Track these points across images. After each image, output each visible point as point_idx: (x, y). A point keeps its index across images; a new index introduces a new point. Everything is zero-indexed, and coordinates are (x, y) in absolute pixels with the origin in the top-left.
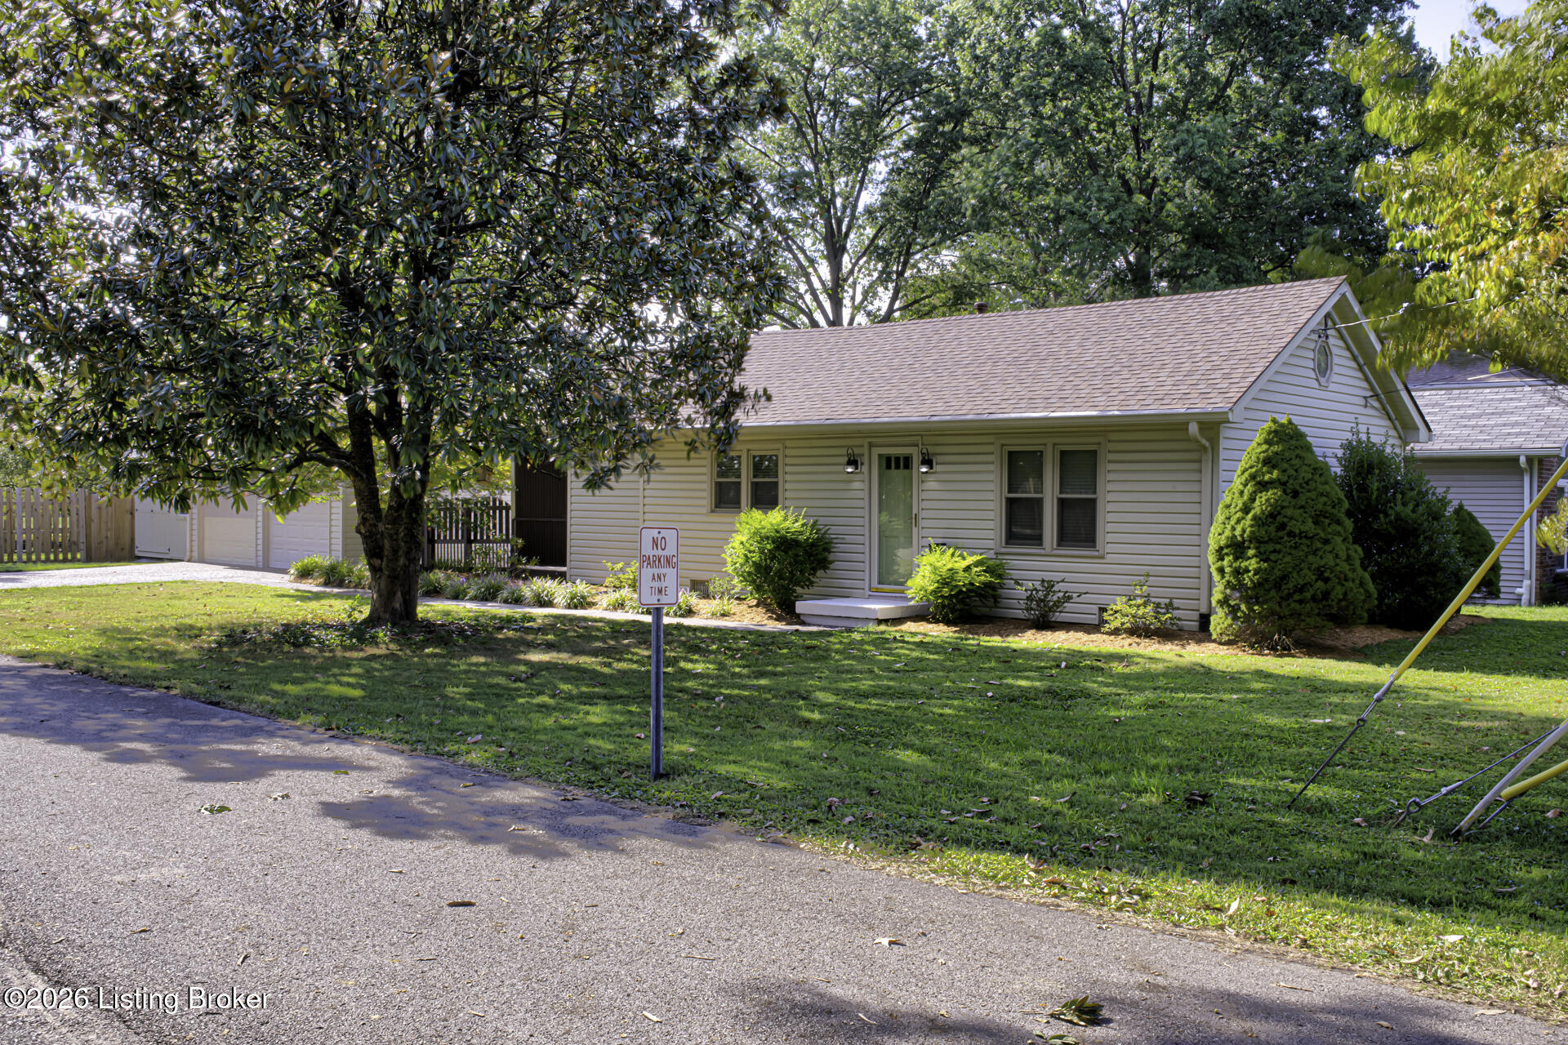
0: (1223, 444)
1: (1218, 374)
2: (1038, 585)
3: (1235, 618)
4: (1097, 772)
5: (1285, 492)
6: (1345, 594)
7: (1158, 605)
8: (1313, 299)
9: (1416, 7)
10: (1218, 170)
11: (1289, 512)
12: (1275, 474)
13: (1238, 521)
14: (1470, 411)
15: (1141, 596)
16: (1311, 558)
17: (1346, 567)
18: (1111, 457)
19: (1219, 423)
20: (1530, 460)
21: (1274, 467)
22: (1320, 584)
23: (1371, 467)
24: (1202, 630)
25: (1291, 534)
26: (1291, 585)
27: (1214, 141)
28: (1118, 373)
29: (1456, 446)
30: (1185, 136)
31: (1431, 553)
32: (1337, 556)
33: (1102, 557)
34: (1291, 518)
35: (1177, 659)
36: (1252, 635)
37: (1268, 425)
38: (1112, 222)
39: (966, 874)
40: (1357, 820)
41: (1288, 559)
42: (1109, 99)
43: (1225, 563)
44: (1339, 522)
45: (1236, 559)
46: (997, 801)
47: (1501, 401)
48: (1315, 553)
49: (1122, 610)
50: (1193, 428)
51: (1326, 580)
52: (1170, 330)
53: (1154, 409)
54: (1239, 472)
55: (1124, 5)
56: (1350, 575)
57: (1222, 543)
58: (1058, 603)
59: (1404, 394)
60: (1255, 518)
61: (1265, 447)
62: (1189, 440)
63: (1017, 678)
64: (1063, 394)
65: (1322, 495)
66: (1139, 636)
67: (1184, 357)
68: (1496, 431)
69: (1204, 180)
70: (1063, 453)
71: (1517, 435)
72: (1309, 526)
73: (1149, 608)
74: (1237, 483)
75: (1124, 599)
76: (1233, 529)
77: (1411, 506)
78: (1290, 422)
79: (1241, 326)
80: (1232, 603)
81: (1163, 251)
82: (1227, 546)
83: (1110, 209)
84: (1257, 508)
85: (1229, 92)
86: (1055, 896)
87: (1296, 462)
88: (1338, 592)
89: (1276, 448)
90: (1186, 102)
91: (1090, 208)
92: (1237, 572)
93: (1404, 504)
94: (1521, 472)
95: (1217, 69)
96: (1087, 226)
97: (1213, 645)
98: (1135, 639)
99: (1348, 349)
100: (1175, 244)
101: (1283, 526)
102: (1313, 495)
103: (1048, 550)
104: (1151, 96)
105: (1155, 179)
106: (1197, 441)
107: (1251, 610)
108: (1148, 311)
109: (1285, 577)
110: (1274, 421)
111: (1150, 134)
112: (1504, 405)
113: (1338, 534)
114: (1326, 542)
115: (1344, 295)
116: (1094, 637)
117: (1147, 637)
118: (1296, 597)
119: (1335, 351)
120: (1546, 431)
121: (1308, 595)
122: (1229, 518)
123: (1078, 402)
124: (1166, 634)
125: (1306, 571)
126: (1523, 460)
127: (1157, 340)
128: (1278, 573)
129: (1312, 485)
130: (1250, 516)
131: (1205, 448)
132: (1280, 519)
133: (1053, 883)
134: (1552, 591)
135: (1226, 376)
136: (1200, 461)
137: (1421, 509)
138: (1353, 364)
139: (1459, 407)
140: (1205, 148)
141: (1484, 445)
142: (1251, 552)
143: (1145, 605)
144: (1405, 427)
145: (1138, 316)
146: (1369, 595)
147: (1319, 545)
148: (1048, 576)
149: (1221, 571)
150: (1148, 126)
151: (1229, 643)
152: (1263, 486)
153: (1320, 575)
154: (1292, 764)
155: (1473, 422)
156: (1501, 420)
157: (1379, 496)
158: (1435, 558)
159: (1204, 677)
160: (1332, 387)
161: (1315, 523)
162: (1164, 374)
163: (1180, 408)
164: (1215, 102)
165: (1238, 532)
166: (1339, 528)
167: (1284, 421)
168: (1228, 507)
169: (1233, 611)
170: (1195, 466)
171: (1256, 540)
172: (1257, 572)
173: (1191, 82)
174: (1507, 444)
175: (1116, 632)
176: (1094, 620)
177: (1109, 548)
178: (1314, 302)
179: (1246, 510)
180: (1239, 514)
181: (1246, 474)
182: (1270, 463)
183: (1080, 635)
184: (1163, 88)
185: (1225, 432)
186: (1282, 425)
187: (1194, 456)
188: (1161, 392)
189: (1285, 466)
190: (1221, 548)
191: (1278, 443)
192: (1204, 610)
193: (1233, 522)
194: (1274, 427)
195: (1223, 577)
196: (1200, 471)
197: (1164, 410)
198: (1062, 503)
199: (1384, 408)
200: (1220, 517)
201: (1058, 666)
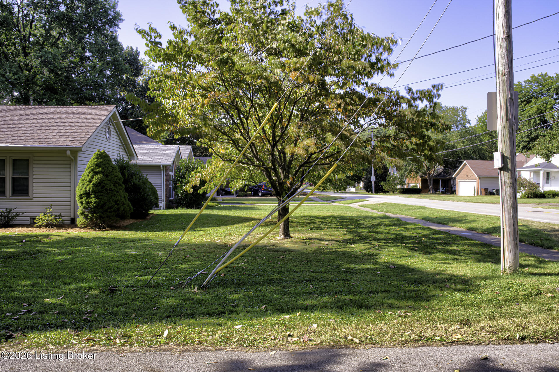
0: (79, 158)
1: (76, 134)
2: (5, 211)
3: (87, 219)
4: (65, 284)
5: (103, 175)
6: (124, 209)
7: (56, 216)
8: (106, 112)
9: (120, 29)
10: (56, 67)
11: (105, 182)
12: (100, 169)
13: (87, 185)
14: (146, 151)
15: (49, 213)
16: (113, 197)
17: (123, 200)
18: (35, 162)
19: (78, 151)
20: (163, 166)
21: (100, 167)
22: (116, 206)
23: (125, 168)
24: (73, 223)
25: (106, 189)
26: (107, 207)
27: (55, 57)
28: (36, 131)
29: (143, 162)
30: (44, 53)
31: (144, 194)
32: (121, 196)
33: (32, 199)
34: (106, 184)
35: (68, 235)
36: (92, 224)
37: (97, 152)
38: (15, 79)
39: (44, 345)
40: (172, 288)
41: (105, 198)
42: (13, 35)
43: (83, 200)
44: (121, 185)
45: (87, 198)
46: (31, 304)
47: (154, 149)
48: (114, 196)
49: (41, 218)
50: (68, 153)
51: (118, 205)
52: (55, 118)
53: (52, 145)
54: (87, 168)
55: (19, 3)
56: (125, 203)
57: (82, 193)
58: (13, 217)
59: (131, 145)
60: (93, 184)
61: (96, 160)
62: (66, 157)
63: (7, 248)
64: (14, 138)
65: (116, 176)
66: (49, 227)
67: (62, 128)
68: (154, 157)
69: (51, 69)
70: (14, 160)
71: (160, 159)
72: (112, 187)
73: (53, 217)
74: (86, 172)
75: (43, 214)
76: (86, 188)
77: (138, 180)
78: (104, 152)
79: (81, 118)
80: (86, 214)
81: (34, 92)
82: (84, 194)
83: (14, 74)
84: (94, 180)
85: (58, 42)
86: (93, 346)
87: (107, 165)
88: (122, 208)
89: (100, 160)
90: (44, 42)
91: (6, 73)
92: (88, 203)
93: (136, 179)
94: (160, 170)
95: (54, 33)
96: (4, 79)
97: (78, 229)
98: (47, 229)
99: (115, 129)
100: (39, 90)
101: (103, 187)
102: (113, 176)
103: (8, 197)
104: (29, 37)
105: (32, 66)
106: (70, 157)
107: (93, 216)
108: (45, 110)
109: (105, 204)
110: (99, 151)
111: (30, 51)
112: (155, 150)
113: (121, 189)
114: (118, 192)
115: (115, 112)
116: (31, 229)
117: (52, 227)
118: (109, 211)
119: (112, 130)
120: (167, 158)
121: (112, 210)
122: (84, 184)
123: (21, 141)
124: (60, 226)
125: (111, 202)
126: (161, 166)
127: (50, 121)
128: (102, 203)
129: (113, 173)
130: (92, 183)
131: (72, 160)
132: (102, 184)
133: (88, 340)
134: (169, 205)
135: (79, 135)
136: (70, 164)
137: (141, 181)
138: (116, 134)
139: (142, 150)
140: (52, 59)
141: (151, 162)
142: (92, 196)
143: (51, 216)
144: (130, 155)
145: (41, 112)
146: (130, 209)
147: (115, 193)
148: (9, 207)
149: (82, 203)
150: (29, 47)
151: (84, 228)
152: (96, 173)
153: (116, 202)
154: (135, 270)
155: (147, 155)
156: (155, 154)
157: (128, 177)
158: (145, 196)
159: (82, 241)
160: (111, 141)
161: (114, 186)
162: (55, 133)
163: (62, 145)
164: (54, 44)
165: (87, 189)
166: (121, 187)
167: (102, 151)
168: (83, 180)
169: (86, 216)
170: (68, 166)
171: (94, 191)
172: (95, 203)
173: (46, 36)
174: (157, 162)
175: (40, 226)
176: (29, 222)
177: (34, 196)
178: (106, 113)
179: (90, 181)
180: (88, 183)
181: (90, 169)
182: (98, 165)
183: (24, 228)
184: (35, 35)
185: (79, 155)
186: (102, 153)
187: (68, 162)
188: (55, 139)
189: (104, 166)
190: (81, 195)
191: (100, 159)
192: (72, 216)
193: (85, 186)
194: (99, 153)
195: (82, 205)
196: (70, 168)
197: (57, 146)
198: (14, 179)
199: (125, 149)
200: (80, 183)
201: (22, 242)
